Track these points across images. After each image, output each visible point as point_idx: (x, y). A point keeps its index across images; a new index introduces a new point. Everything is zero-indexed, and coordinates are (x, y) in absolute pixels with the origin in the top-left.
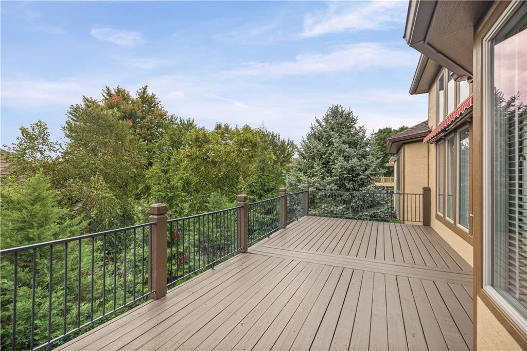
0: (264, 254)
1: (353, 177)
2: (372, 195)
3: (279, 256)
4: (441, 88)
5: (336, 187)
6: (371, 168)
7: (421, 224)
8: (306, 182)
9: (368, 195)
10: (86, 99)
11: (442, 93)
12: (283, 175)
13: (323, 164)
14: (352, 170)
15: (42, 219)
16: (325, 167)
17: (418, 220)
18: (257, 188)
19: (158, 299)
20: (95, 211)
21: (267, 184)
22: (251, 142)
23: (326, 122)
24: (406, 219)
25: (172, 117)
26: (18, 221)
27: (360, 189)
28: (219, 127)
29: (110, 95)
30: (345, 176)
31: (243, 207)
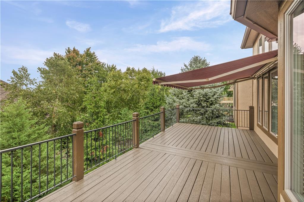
0: (149, 149)
1: (206, 99)
2: (218, 110)
3: (157, 150)
4: (260, 45)
5: (196, 105)
6: (217, 94)
7: (248, 129)
8: (178, 103)
9: (215, 110)
10: (55, 54)
11: (261, 48)
12: (165, 98)
13: (188, 91)
14: (206, 95)
15: (21, 127)
16: (190, 93)
17: (246, 126)
18: (150, 105)
19: (77, 181)
20: (56, 120)
21: (155, 103)
22: (146, 78)
23: (190, 66)
24: (239, 126)
25: (103, 64)
26: (7, 128)
27: (211, 106)
28: (128, 69)
29: (69, 52)
30: (201, 99)
31: (136, 120)
